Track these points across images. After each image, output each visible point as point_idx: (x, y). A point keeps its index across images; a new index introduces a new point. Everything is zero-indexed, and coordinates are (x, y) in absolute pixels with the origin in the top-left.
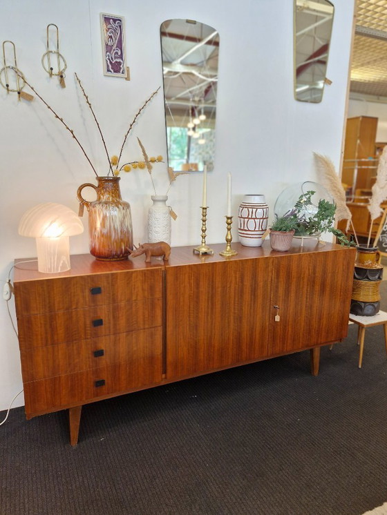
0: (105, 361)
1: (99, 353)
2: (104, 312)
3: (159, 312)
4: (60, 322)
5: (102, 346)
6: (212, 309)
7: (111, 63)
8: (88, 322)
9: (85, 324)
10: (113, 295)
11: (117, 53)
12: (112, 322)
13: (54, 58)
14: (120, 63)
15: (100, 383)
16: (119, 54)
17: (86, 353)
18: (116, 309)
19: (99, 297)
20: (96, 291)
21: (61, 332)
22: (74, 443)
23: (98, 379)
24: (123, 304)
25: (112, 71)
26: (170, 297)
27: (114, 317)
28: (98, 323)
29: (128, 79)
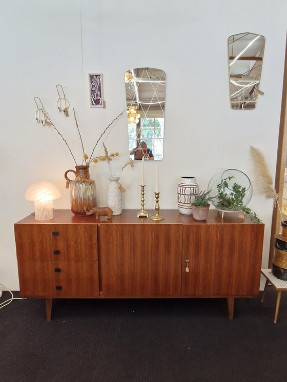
0: (62, 275)
1: (58, 270)
2: (61, 246)
3: (95, 252)
4: (37, 248)
5: (60, 266)
6: (134, 255)
7: (94, 100)
8: (52, 251)
9: (51, 252)
10: (67, 237)
11: (97, 94)
12: (66, 253)
13: (63, 101)
14: (100, 99)
15: (59, 288)
16: (99, 94)
17: (51, 269)
18: (68, 246)
19: (58, 237)
20: (56, 234)
21: (38, 254)
22: (49, 319)
23: (59, 285)
24: (72, 243)
25: (94, 104)
26: (103, 244)
27: (67, 251)
28: (57, 253)
29: (104, 107)
